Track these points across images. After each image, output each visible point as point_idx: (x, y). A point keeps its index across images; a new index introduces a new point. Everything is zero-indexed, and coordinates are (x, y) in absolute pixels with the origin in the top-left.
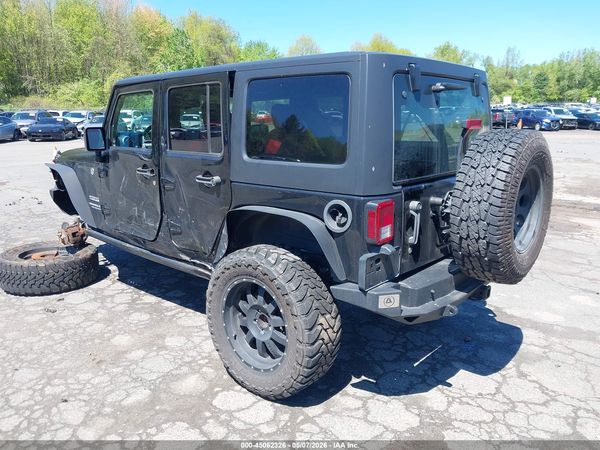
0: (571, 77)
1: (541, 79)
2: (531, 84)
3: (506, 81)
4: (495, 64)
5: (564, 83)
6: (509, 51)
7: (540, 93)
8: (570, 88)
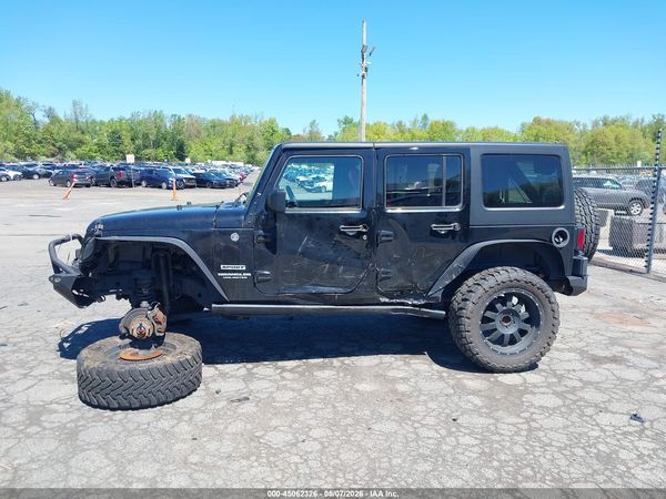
0: (146, 136)
1: (116, 137)
2: (105, 141)
3: (78, 135)
4: (61, 116)
5: (139, 142)
6: (75, 104)
7: (117, 151)
8: (146, 147)
